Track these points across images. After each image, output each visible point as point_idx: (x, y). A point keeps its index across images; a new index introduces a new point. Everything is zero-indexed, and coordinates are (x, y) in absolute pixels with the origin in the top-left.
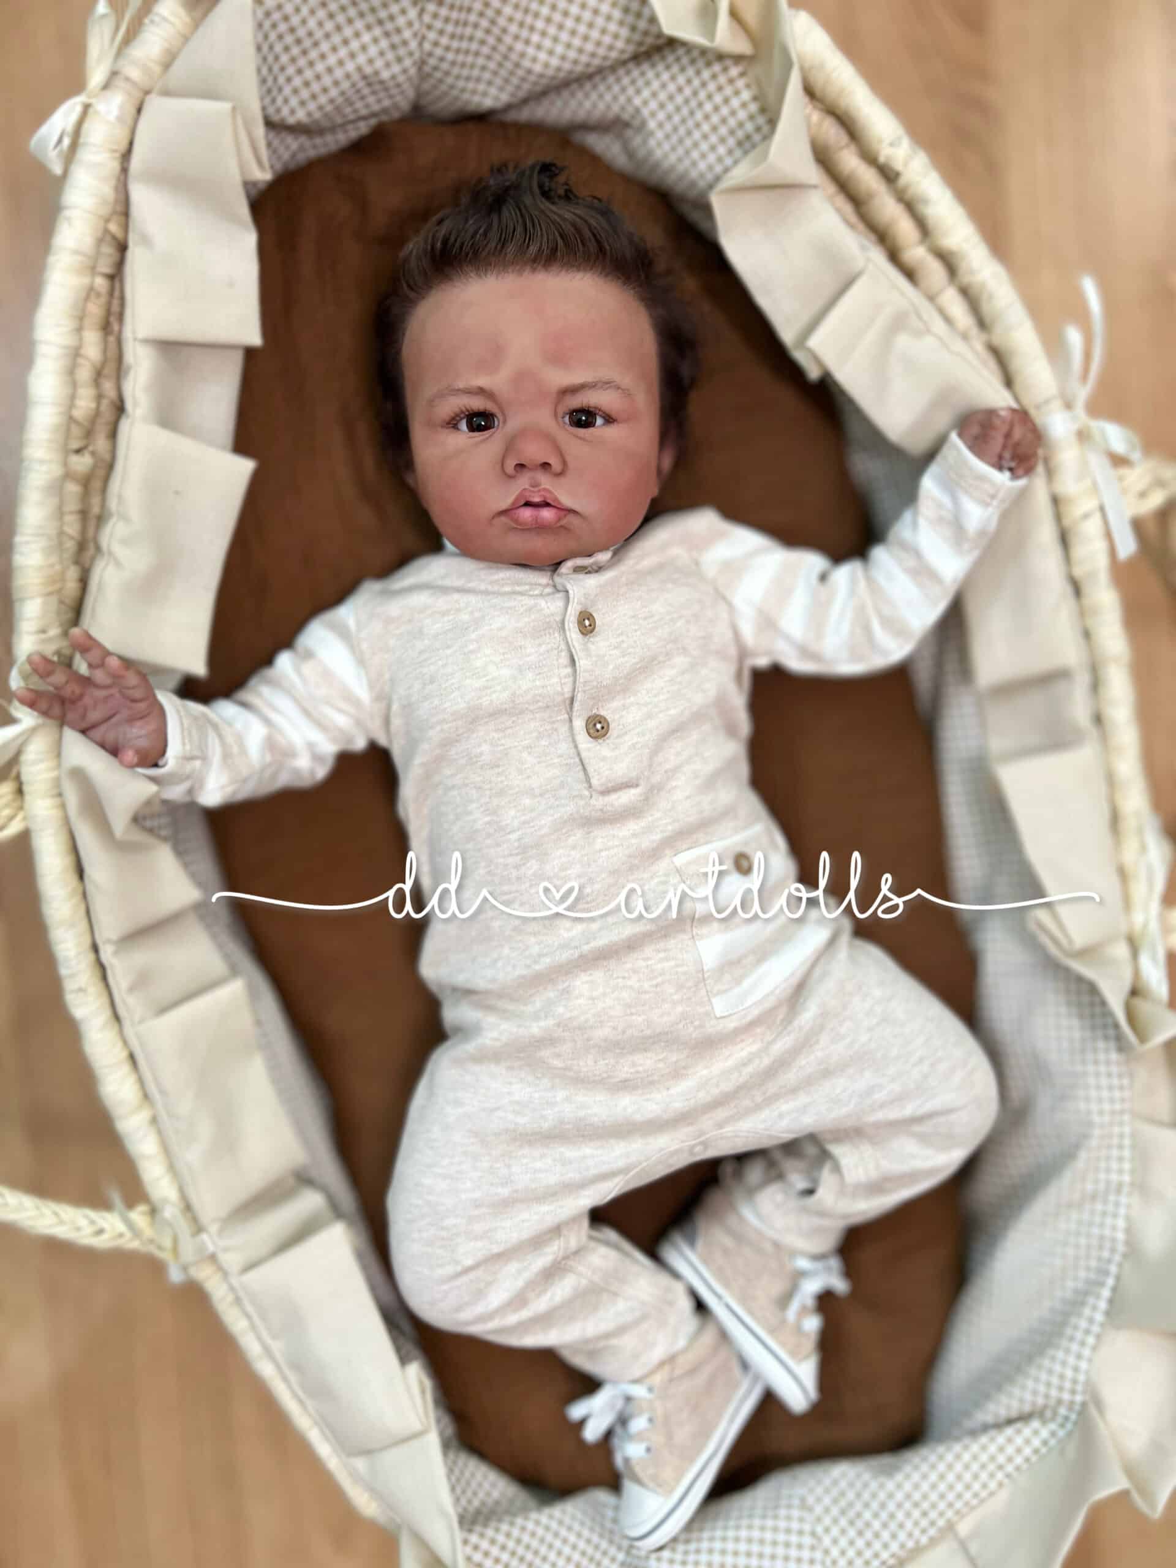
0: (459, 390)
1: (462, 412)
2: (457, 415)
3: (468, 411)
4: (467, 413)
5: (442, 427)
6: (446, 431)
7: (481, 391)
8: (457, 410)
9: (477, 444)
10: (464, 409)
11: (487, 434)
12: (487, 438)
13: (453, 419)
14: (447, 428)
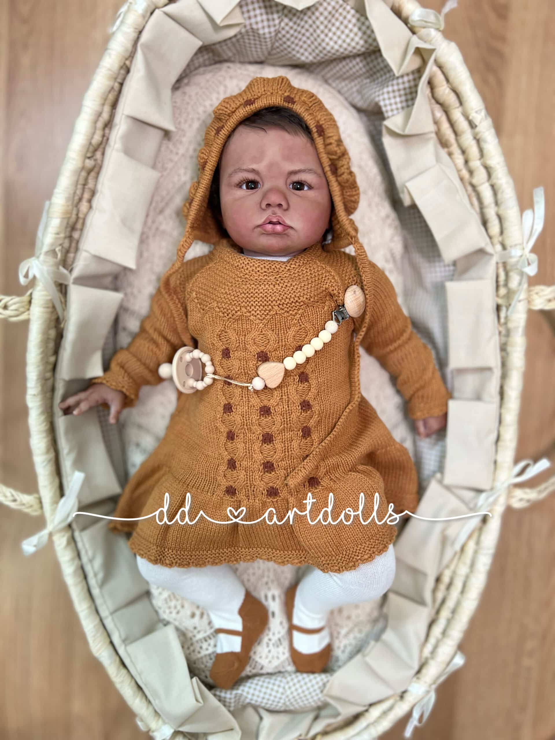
1: (244, 180)
2: (242, 181)
3: (247, 180)
6: (236, 189)
7: (253, 171)
8: (242, 179)
9: (248, 196)
10: (245, 179)
12: (254, 193)
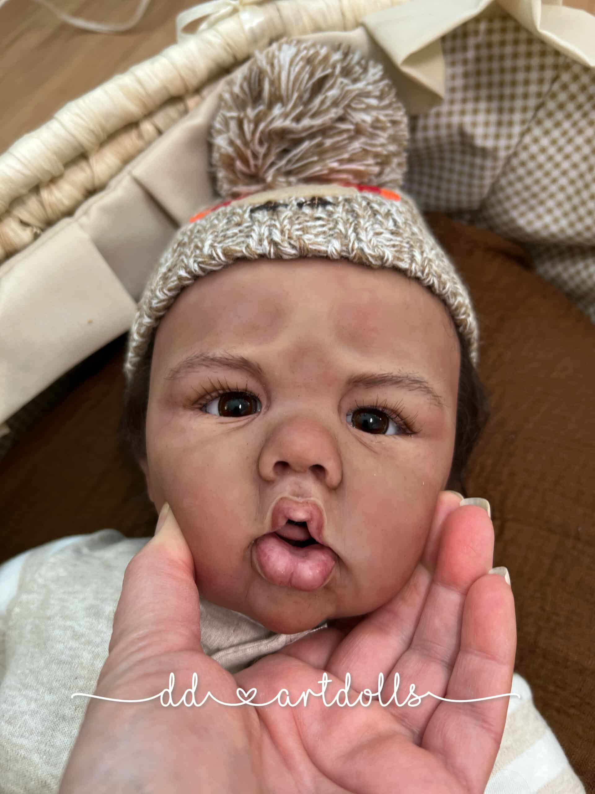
0: (213, 360)
1: (215, 390)
2: (208, 393)
3: (223, 389)
4: (221, 392)
5: (185, 407)
6: (190, 413)
8: (208, 386)
9: (229, 433)
10: (217, 386)
11: (242, 421)
12: (244, 426)
13: (202, 397)
14: (193, 409)
